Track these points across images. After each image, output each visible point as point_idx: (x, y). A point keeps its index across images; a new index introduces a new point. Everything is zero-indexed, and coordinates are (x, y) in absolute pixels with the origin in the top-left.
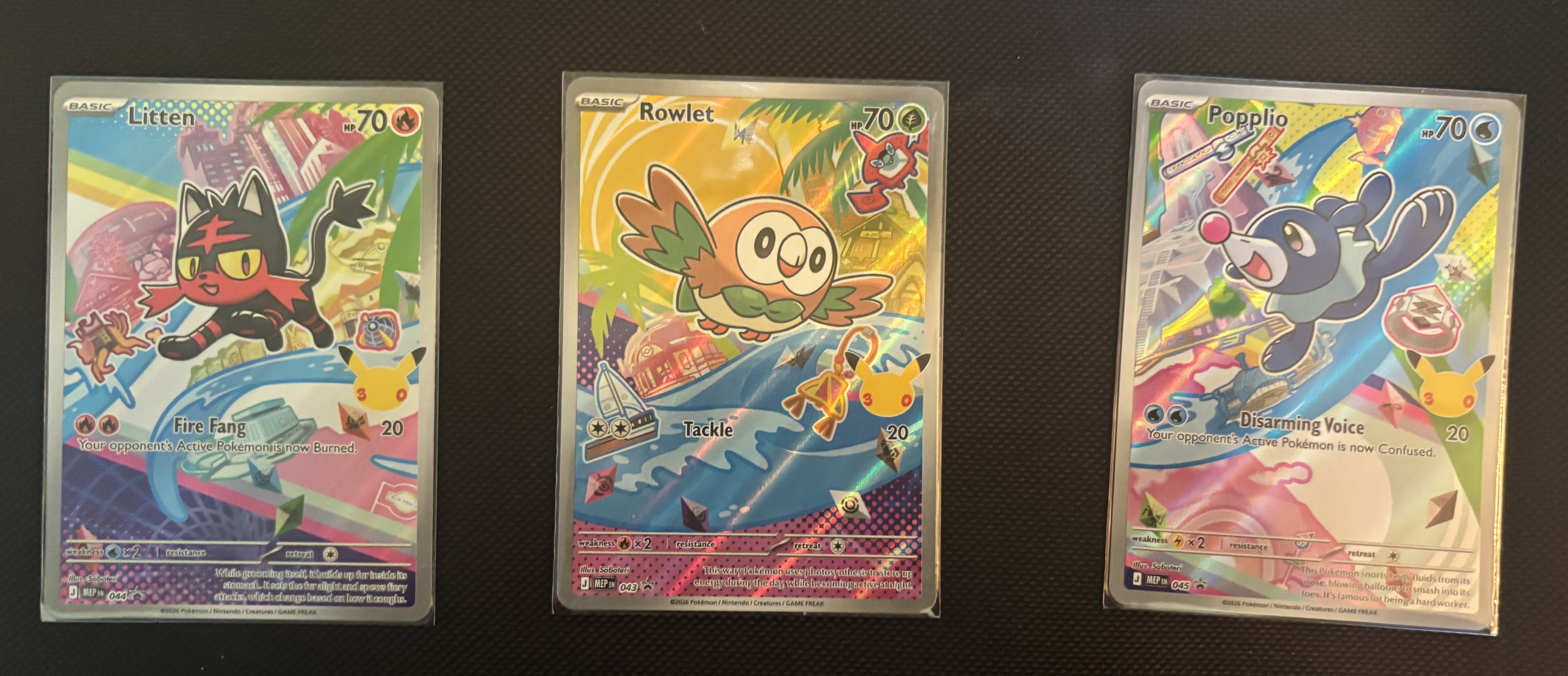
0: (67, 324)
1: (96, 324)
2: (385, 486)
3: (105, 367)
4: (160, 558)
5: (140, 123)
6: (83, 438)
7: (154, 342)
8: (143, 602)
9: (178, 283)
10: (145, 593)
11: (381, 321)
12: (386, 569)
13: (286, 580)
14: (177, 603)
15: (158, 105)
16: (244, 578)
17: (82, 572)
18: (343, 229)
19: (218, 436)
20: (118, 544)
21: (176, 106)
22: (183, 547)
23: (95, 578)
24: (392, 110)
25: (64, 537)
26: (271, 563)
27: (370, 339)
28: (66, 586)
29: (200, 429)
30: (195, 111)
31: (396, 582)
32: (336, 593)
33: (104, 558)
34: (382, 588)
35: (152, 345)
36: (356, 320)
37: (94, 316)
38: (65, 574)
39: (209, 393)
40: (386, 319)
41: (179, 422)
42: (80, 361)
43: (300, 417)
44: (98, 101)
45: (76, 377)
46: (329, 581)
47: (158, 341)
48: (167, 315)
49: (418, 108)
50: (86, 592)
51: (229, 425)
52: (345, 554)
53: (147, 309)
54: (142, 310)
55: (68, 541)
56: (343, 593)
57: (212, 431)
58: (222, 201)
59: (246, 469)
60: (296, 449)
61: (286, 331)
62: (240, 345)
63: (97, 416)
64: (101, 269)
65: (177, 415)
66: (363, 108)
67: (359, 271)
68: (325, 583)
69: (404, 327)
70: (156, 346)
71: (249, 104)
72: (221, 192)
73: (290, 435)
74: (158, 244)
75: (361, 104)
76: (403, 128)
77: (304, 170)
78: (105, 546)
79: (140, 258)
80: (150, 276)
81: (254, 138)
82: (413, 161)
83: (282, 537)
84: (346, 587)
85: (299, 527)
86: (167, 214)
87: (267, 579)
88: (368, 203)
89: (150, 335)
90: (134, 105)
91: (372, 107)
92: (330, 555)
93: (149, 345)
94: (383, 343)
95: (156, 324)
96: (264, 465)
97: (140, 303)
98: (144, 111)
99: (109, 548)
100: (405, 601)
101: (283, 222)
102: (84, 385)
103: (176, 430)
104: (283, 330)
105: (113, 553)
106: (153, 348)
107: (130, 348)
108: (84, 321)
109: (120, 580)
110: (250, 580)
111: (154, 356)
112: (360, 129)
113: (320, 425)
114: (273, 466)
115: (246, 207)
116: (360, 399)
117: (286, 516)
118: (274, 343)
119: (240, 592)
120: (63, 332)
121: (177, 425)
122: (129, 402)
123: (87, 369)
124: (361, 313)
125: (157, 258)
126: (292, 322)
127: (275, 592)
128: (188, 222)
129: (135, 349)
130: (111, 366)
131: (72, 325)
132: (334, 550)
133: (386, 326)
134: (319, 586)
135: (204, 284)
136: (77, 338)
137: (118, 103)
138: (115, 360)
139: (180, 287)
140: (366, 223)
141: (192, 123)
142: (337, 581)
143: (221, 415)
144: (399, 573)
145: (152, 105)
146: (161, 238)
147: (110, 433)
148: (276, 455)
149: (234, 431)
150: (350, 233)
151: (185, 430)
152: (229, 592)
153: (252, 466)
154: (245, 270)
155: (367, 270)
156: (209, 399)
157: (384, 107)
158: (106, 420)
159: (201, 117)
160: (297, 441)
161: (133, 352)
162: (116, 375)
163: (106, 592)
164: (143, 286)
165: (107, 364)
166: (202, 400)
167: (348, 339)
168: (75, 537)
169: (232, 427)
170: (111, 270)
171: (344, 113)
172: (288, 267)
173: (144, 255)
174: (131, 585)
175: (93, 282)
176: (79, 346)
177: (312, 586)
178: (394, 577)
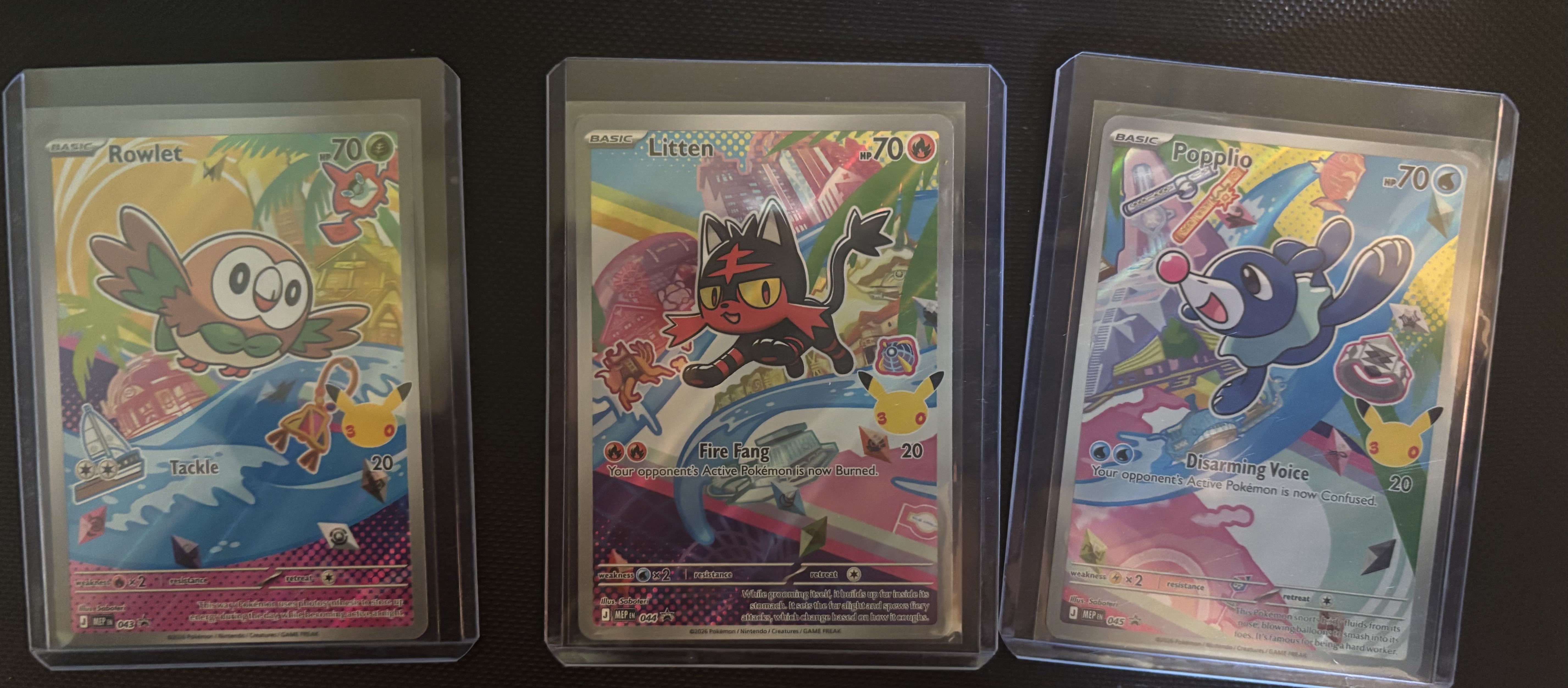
0: (595, 354)
1: (623, 353)
2: (906, 507)
3: (632, 395)
4: (688, 581)
5: (660, 154)
6: (612, 464)
7: (679, 371)
8: (673, 624)
9: (701, 313)
10: (675, 615)
11: (900, 347)
12: (908, 588)
13: (811, 600)
14: (706, 624)
15: (677, 136)
16: (771, 599)
17: (615, 595)
18: (862, 257)
19: (743, 460)
20: (649, 568)
21: (695, 137)
22: (710, 569)
23: (626, 601)
24: (907, 137)
25: (596, 562)
26: (795, 583)
27: (889, 365)
28: (598, 609)
29: (725, 454)
30: (714, 141)
31: (919, 600)
32: (860, 612)
33: (635, 581)
34: (905, 606)
35: (677, 373)
36: (876, 346)
37: (620, 346)
38: (597, 597)
39: (733, 419)
40: (905, 345)
41: (704, 448)
42: (608, 389)
43: (822, 441)
44: (619, 134)
45: (605, 405)
46: (853, 600)
47: (682, 370)
48: (690, 344)
49: (934, 136)
50: (618, 615)
51: (753, 450)
52: (868, 574)
53: (671, 338)
54: (667, 339)
55: (601, 565)
56: (867, 612)
57: (736, 456)
58: (742, 231)
59: (770, 492)
60: (819, 472)
61: (806, 357)
62: (761, 371)
63: (625, 443)
64: (627, 301)
65: (703, 440)
66: (879, 135)
67: (878, 299)
68: (850, 603)
69: (921, 352)
70: (681, 374)
71: (766, 133)
72: (741, 222)
73: (813, 459)
74: (681, 275)
75: (877, 131)
76: (918, 155)
77: (822, 198)
78: (636, 569)
79: (664, 290)
80: (674, 306)
81: (772, 168)
82: (929, 188)
83: (806, 559)
84: (869, 606)
85: (823, 548)
86: (689, 244)
87: (792, 600)
88: (885, 231)
89: (674, 364)
90: (653, 136)
91: (888, 134)
92: (854, 574)
93: (674, 373)
94: (902, 369)
95: (680, 352)
96: (788, 489)
97: (664, 332)
98: (664, 143)
99: (640, 572)
100: (928, 619)
101: (801, 251)
102: (612, 413)
103: (702, 456)
104: (803, 357)
105: (643, 576)
106: (678, 376)
107: (656, 377)
108: (611, 351)
109: (650, 602)
110: (776, 601)
111: (679, 384)
112: (877, 157)
113: (842, 449)
114: (796, 489)
115: (765, 237)
116: (881, 423)
117: (810, 538)
118: (796, 370)
119: (766, 612)
120: (591, 361)
121: (703, 451)
122: (656, 429)
123: (615, 397)
124: (881, 338)
125: (680, 288)
126: (812, 348)
127: (800, 612)
128: (709, 253)
129: (661, 377)
130: (638, 394)
131: (599, 356)
132: (857, 570)
133: (904, 352)
134: (843, 605)
135: (726, 313)
136: (605, 368)
137: (638, 135)
138: (642, 389)
139: (702, 316)
140: (884, 251)
141: (711, 154)
142: (861, 600)
143: (744, 441)
144: (921, 592)
145: (671, 136)
146: (683, 268)
147: (637, 459)
148: (799, 478)
149: (758, 456)
150: (868, 261)
151: (710, 456)
152: (755, 612)
153: (775, 489)
154: (767, 298)
155: (885, 297)
156: (732, 424)
157: (900, 135)
158: (634, 447)
159: (719, 147)
160: (819, 465)
161: (659, 380)
162: (642, 403)
163: (638, 614)
164: (667, 316)
165: (635, 392)
166: (727, 426)
167: (868, 365)
168: (607, 562)
169: (755, 452)
170: (635, 300)
171: (859, 141)
172: (807, 295)
173: (667, 286)
174: (661, 607)
175: (619, 313)
176: (607, 375)
177: (837, 606)
178: (916, 596)
